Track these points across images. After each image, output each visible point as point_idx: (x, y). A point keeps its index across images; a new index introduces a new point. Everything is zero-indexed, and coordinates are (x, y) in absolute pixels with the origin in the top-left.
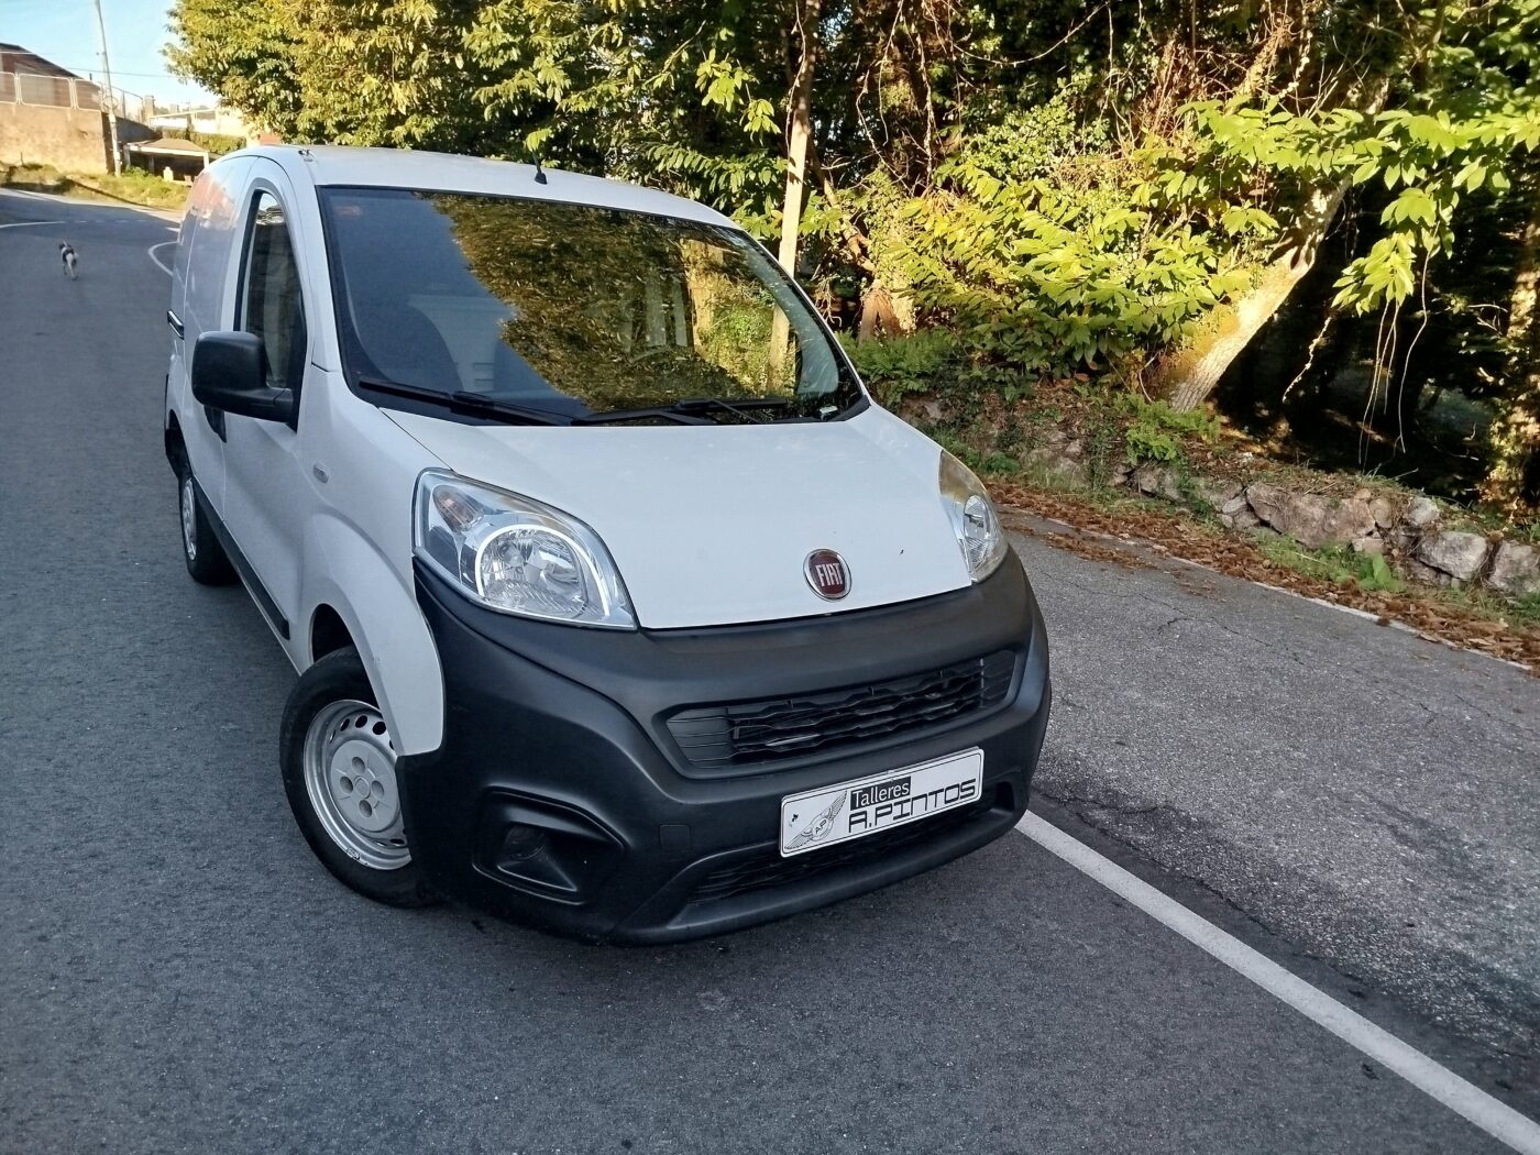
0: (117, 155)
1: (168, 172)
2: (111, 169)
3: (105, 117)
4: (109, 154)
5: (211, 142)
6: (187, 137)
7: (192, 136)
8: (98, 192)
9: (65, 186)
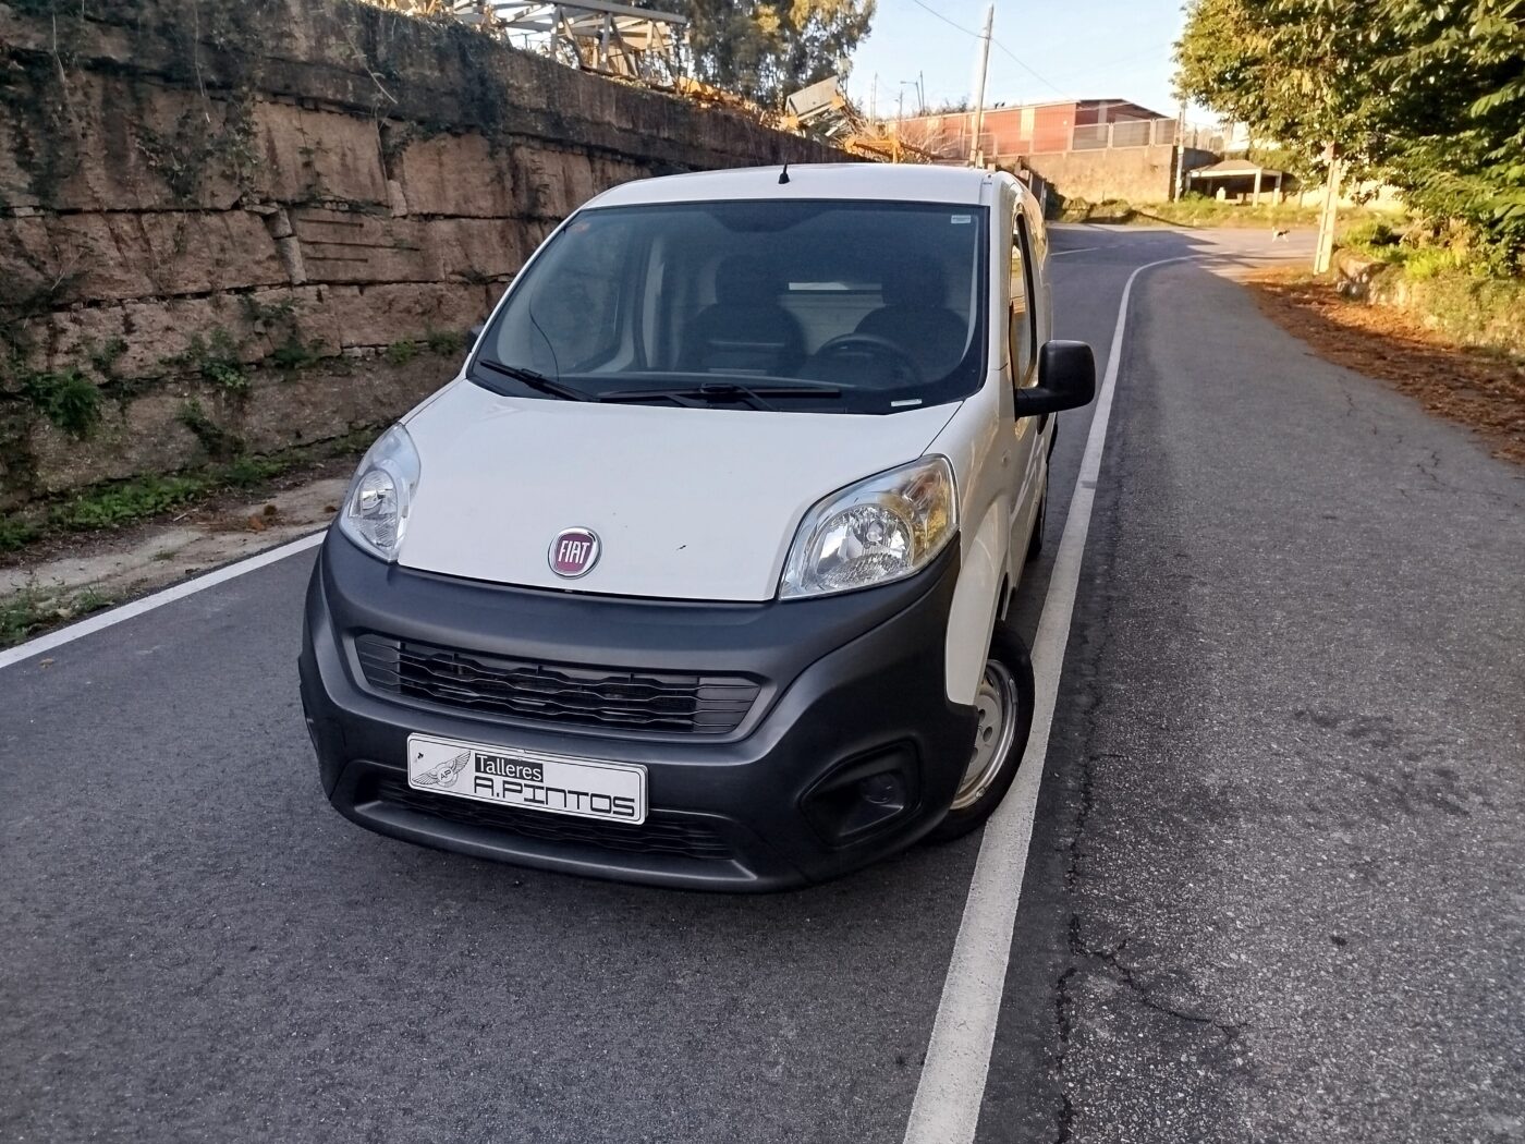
0: (1179, 183)
1: (1221, 193)
2: (1172, 196)
3: (1175, 149)
4: (1173, 182)
5: (1268, 158)
6: (1247, 157)
7: (1251, 155)
8: (1154, 218)
9: (1130, 216)
